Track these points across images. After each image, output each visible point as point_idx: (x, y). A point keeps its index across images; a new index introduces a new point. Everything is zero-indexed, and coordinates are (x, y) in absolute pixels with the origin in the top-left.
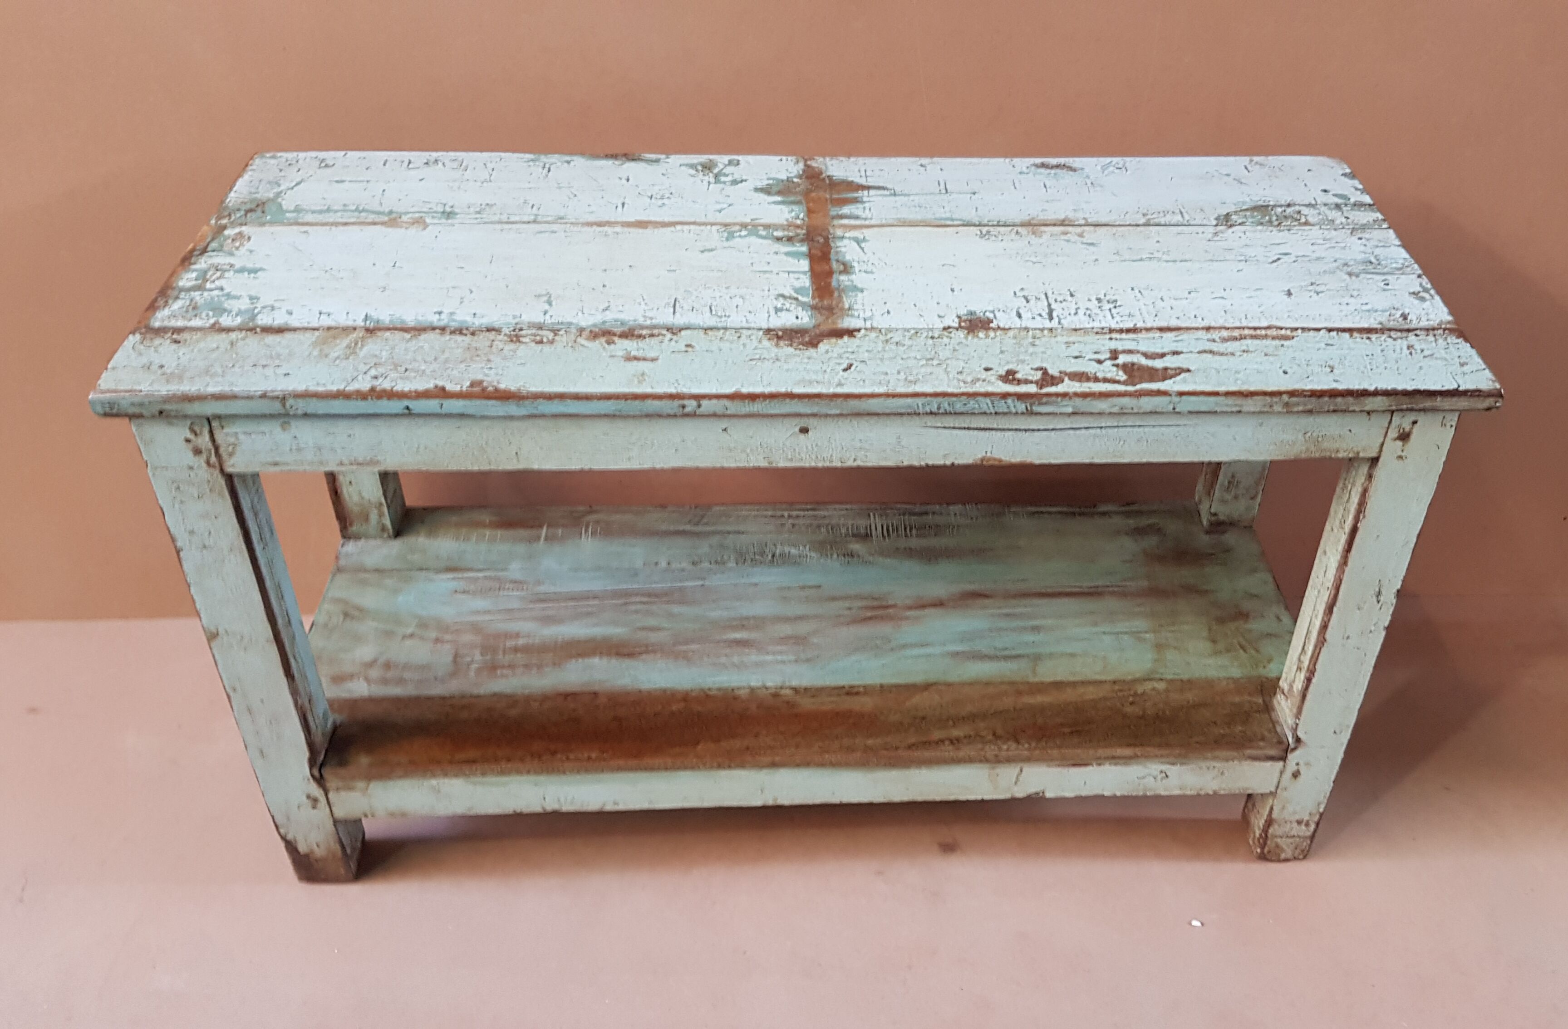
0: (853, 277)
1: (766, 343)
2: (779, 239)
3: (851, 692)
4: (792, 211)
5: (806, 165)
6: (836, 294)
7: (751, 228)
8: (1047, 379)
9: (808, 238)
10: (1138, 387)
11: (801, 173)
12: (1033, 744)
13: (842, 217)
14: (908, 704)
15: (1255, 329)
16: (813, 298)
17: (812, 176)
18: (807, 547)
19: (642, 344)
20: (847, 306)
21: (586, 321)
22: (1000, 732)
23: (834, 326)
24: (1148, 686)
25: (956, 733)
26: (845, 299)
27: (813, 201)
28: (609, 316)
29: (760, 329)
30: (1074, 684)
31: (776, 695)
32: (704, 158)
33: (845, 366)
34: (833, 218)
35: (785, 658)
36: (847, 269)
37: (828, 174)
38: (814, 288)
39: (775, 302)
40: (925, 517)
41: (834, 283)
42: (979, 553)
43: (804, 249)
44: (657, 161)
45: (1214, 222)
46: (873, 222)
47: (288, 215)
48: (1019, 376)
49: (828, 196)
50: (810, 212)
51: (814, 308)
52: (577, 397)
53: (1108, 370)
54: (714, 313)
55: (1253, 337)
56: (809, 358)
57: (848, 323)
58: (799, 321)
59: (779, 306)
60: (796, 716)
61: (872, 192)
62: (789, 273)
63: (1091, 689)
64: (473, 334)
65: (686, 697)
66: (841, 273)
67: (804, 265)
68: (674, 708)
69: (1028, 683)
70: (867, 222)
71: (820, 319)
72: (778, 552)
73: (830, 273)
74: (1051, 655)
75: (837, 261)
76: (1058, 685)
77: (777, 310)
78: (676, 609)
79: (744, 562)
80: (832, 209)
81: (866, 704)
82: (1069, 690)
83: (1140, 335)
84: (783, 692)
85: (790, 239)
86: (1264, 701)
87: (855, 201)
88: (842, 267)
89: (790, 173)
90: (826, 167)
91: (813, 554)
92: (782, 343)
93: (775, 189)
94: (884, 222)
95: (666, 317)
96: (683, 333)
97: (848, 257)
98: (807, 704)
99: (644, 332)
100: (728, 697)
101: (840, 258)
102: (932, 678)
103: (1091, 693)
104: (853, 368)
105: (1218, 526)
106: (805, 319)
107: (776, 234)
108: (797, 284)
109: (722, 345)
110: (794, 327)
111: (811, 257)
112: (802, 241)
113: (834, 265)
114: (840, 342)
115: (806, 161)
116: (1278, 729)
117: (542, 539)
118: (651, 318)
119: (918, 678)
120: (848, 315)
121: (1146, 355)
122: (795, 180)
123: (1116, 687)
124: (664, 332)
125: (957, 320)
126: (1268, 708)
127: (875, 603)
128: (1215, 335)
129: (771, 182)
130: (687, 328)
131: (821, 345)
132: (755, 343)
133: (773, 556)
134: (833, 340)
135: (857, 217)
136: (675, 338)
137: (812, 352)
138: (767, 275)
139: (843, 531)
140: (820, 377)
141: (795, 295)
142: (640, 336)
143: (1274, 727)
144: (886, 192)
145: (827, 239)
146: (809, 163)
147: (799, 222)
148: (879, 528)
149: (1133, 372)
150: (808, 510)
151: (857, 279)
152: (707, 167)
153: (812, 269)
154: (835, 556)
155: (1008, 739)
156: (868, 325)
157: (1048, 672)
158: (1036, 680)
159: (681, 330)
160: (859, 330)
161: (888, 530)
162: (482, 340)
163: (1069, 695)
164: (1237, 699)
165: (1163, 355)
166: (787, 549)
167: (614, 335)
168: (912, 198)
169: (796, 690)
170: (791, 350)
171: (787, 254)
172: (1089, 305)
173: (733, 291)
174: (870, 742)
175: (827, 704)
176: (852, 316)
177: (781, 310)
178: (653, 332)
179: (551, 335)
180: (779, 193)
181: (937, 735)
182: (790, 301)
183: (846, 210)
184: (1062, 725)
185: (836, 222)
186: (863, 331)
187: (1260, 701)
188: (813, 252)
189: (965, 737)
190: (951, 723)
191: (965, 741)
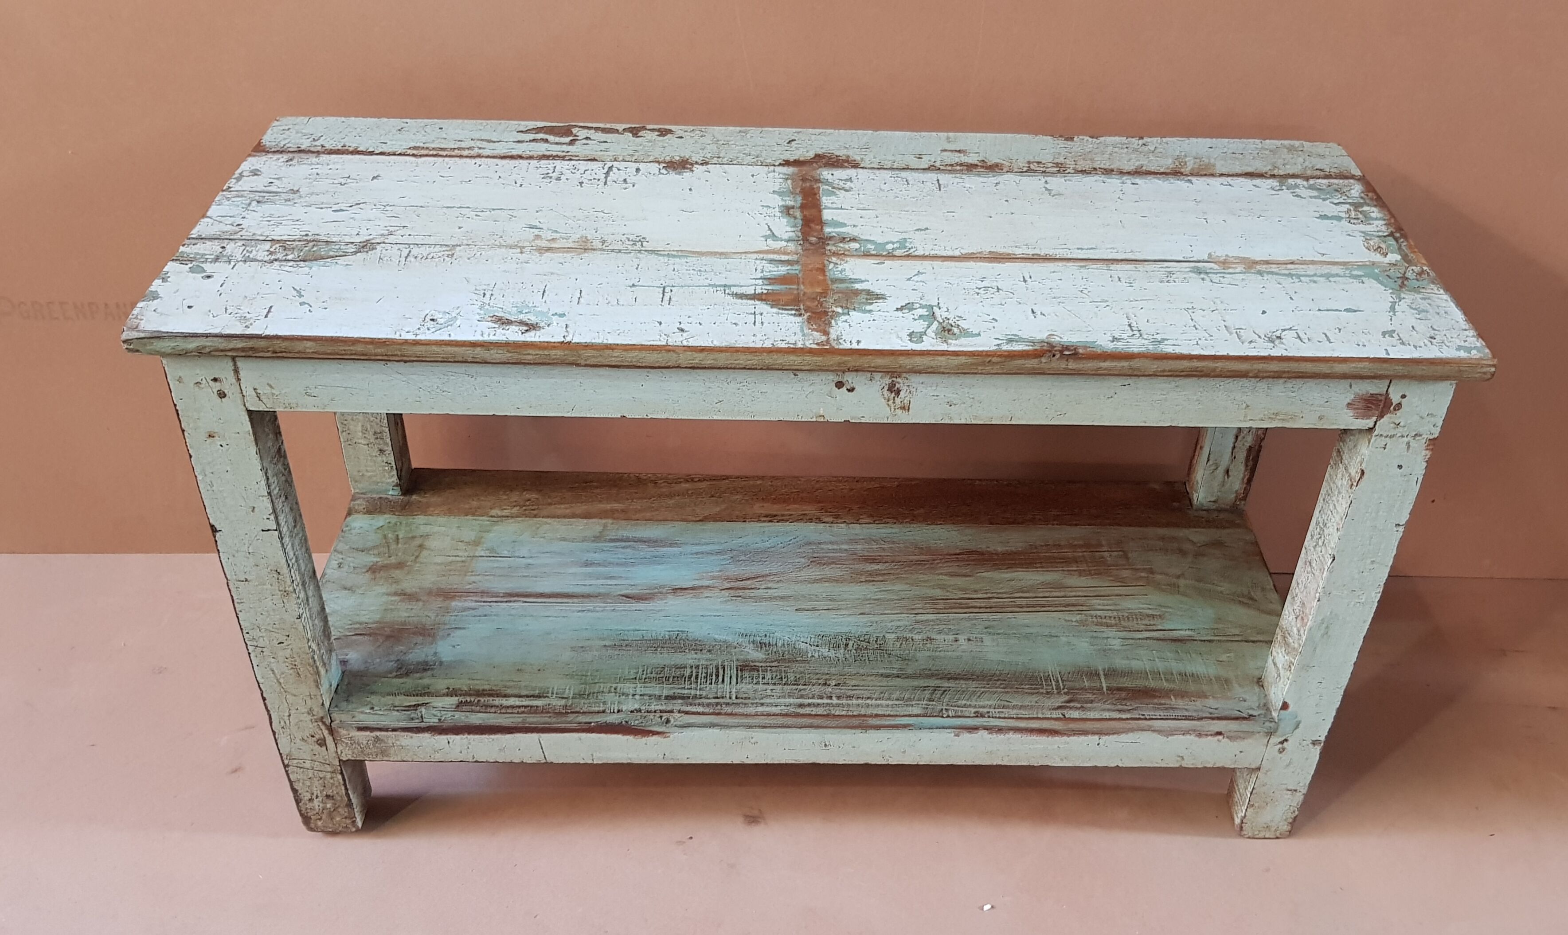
0: (781, 203)
1: (858, 158)
2: (854, 240)
3: (771, 518)
4: (841, 272)
5: (826, 333)
6: (798, 190)
7: (883, 255)
9: (824, 240)
11: (833, 321)
13: (788, 262)
14: (723, 506)
16: (819, 188)
18: (810, 655)
19: (957, 160)
20: (789, 182)
23: (800, 169)
24: (505, 513)
26: (791, 186)
27: (819, 283)
29: (862, 168)
30: (574, 516)
31: (837, 517)
32: (954, 345)
33: (793, 143)
34: (797, 262)
35: (830, 547)
36: (787, 211)
37: (799, 319)
38: (817, 196)
39: (852, 185)
41: (799, 199)
43: (827, 230)
46: (755, 256)
49: (802, 287)
50: (822, 270)
51: (818, 181)
54: (905, 180)
56: (822, 148)
57: (789, 172)
58: (831, 172)
59: (849, 183)
60: (819, 502)
61: (750, 291)
62: (841, 208)
63: (559, 512)
65: (914, 519)
66: (793, 207)
67: (827, 215)
68: (922, 511)
69: (614, 519)
70: (761, 256)
71: (813, 173)
72: (842, 651)
73: (803, 207)
74: (584, 540)
75: (795, 218)
76: (587, 516)
77: (850, 180)
78: (938, 593)
80: (797, 272)
81: (758, 508)
82: (578, 512)
84: (830, 519)
85: (843, 240)
87: (772, 280)
88: (791, 212)
89: (846, 321)
90: (802, 331)
91: (803, 646)
92: (844, 158)
93: (864, 296)
94: (743, 256)
95: (944, 178)
96: (927, 166)
97: (784, 221)
98: (811, 510)
99: (958, 168)
101: (792, 220)
102: (699, 526)
103: (562, 509)
104: (788, 141)
106: (826, 174)
107: (857, 246)
108: (834, 198)
109: (893, 158)
110: (834, 169)
111: (821, 223)
112: (831, 238)
113: (798, 214)
114: (796, 158)
115: (828, 341)
118: (957, 177)
119: (710, 526)
120: (789, 175)
121: (546, 141)
122: (840, 310)
123: (535, 512)
124: (942, 168)
125: (694, 169)
127: (740, 593)
128: (476, 151)
129: (868, 308)
130: (924, 169)
131: (812, 156)
132: (867, 159)
133: (847, 645)
134: (802, 159)
135: (771, 261)
136: (932, 164)
137: (820, 152)
138: (861, 206)
140: (813, 137)
141: (834, 190)
142: (961, 165)
144: (735, 290)
145: (805, 239)
146: (824, 338)
147: (834, 259)
148: (727, 679)
149: (566, 131)
151: (778, 201)
152: (946, 331)
153: (820, 211)
154: (780, 644)
155: (645, 480)
156: (772, 168)
157: (595, 526)
158: (604, 521)
159: (928, 169)
160: (780, 164)
163: (580, 508)
165: (534, 140)
166: (832, 654)
167: (982, 167)
168: (707, 282)
169: (820, 520)
170: (837, 153)
171: (844, 225)
175: (795, 509)
176: (785, 174)
177: (846, 180)
178: (951, 168)
180: (857, 293)
182: (840, 187)
183: (783, 270)
184: (597, 488)
185: (795, 257)
186: (777, 164)
188: (818, 227)
189: (681, 482)
190: (690, 492)
191: (682, 480)
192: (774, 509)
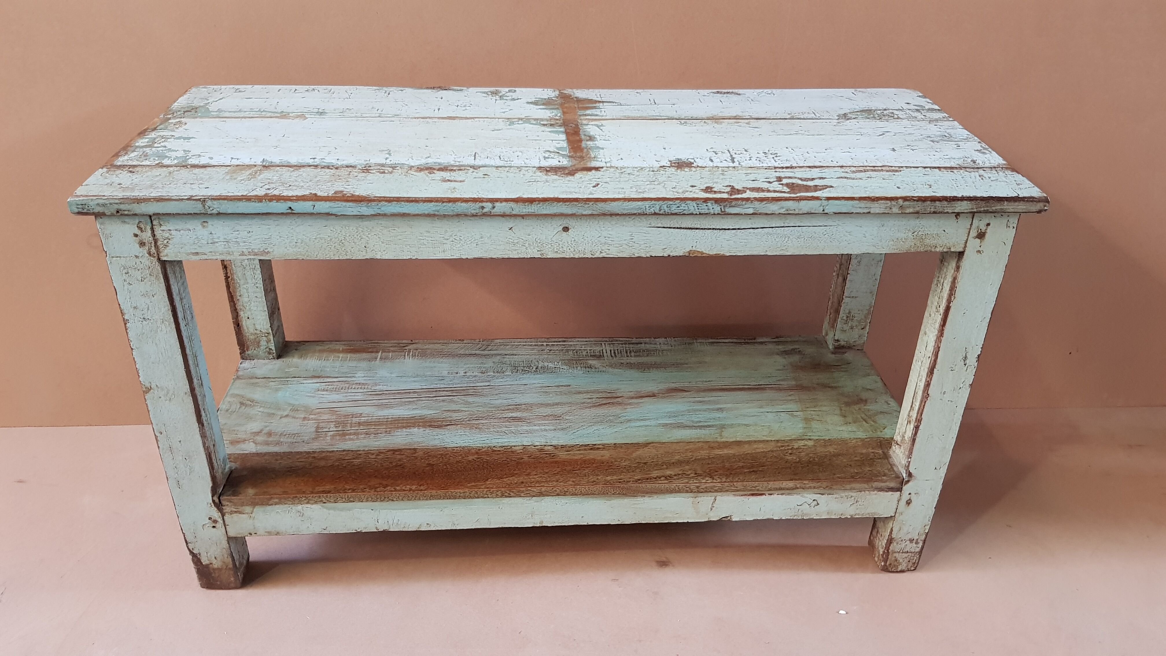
0: (596, 142)
1: (538, 173)
2: (544, 125)
3: (593, 448)
4: (553, 112)
5: (560, 92)
6: (585, 150)
7: (526, 120)
8: (734, 190)
9: (565, 124)
10: (798, 195)
11: (557, 96)
12: (724, 480)
13: (586, 115)
14: (634, 455)
15: (874, 167)
16: (570, 152)
17: (565, 98)
18: (560, 363)
19: (453, 174)
20: (593, 156)
21: (415, 162)
22: (699, 472)
23: (585, 166)
24: (802, 443)
25: (668, 472)
26: (591, 153)
27: (566, 107)
28: (430, 161)
29: (534, 167)
30: (749, 442)
31: (541, 450)
32: (493, 89)
33: (594, 185)
34: (580, 116)
35: (547, 428)
36: (591, 138)
37: (576, 96)
38: (570, 147)
39: (544, 154)
40: (639, 345)
41: (583, 145)
42: (677, 365)
43: (562, 129)
44: (461, 90)
45: (837, 118)
46: (607, 118)
47: (212, 113)
48: (714, 189)
49: (576, 106)
50: (564, 113)
51: (569, 157)
52: (409, 200)
53: (776, 186)
54: (502, 159)
55: (872, 170)
56: (569, 181)
57: (593, 164)
58: (561, 163)
59: (547, 156)
60: (556, 462)
61: (605, 104)
62: (552, 140)
63: (761, 445)
64: (337, 168)
65: (478, 451)
66: (587, 140)
67: (563, 137)
68: (470, 458)
69: (717, 442)
70: (603, 118)
71: (575, 162)
72: (540, 365)
73: (581, 141)
74: (732, 426)
75: (585, 135)
76: (739, 443)
77: (545, 158)
78: (470, 399)
79: (517, 372)
80: (580, 112)
81: (606, 455)
82: (746, 446)
83: (795, 170)
84: (546, 448)
85: (551, 125)
86: (883, 452)
87: (595, 108)
88: (588, 138)
89: (550, 96)
90: (574, 93)
91: (565, 367)
92: (550, 174)
93: (540, 103)
94: (614, 117)
95: (471, 161)
96: (481, 169)
97: (592, 134)
98: (563, 455)
99: (455, 168)
100: (508, 452)
101: (586, 134)
102: (650, 439)
103: (761, 448)
104: (599, 186)
105: (840, 349)
106: (565, 162)
107: (542, 123)
108: (558, 146)
109: (508, 174)
110: (558, 166)
111: (567, 133)
112: (560, 126)
113: (583, 137)
114: (589, 173)
115: (560, 90)
116: (895, 469)
117: (378, 359)
118: (459, 162)
119: (641, 440)
120: (594, 160)
121: (801, 179)
122: (553, 99)
123: (779, 444)
124: (469, 168)
125: (669, 163)
126: (886, 456)
127: (609, 395)
128: (847, 170)
129: (537, 99)
130: (484, 167)
131: (576, 175)
132: (531, 174)
133: (537, 368)
134: (585, 172)
135: (597, 115)
136: (476, 171)
137: (570, 178)
138: (538, 142)
139: (584, 353)
140: (577, 190)
141: (558, 151)
142: (452, 170)
143: (892, 467)
144: (615, 104)
145: (577, 125)
146: (562, 91)
147: (557, 118)
148: (609, 352)
149: (792, 187)
150: (560, 342)
151: (599, 143)
152: (494, 93)
153: (568, 139)
154: (579, 368)
155: (706, 476)
156: (608, 165)
157: (729, 436)
158: (723, 440)
159: (479, 167)
160: (602, 168)
161: (615, 353)
162: (344, 172)
163: (747, 449)
164: (864, 451)
165: (813, 179)
166: (546, 364)
167: (434, 169)
168: (632, 107)
169: (555, 447)
170: (555, 177)
171: (550, 132)
172: (758, 155)
173: (515, 149)
174: (609, 478)
175: (577, 455)
176: (597, 161)
177: (548, 158)
178: (461, 168)
179: (390, 169)
180: (543, 104)
181: (655, 474)
182: (554, 154)
183: (588, 112)
184: (743, 467)
185: (582, 118)
186: (605, 168)
187: (880, 452)
188: (568, 131)
189: (675, 475)
190: (665, 466)
191: (675, 477)
192: (593, 455)
